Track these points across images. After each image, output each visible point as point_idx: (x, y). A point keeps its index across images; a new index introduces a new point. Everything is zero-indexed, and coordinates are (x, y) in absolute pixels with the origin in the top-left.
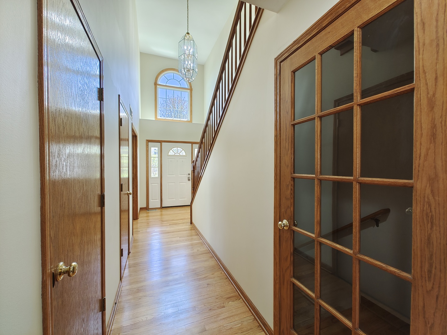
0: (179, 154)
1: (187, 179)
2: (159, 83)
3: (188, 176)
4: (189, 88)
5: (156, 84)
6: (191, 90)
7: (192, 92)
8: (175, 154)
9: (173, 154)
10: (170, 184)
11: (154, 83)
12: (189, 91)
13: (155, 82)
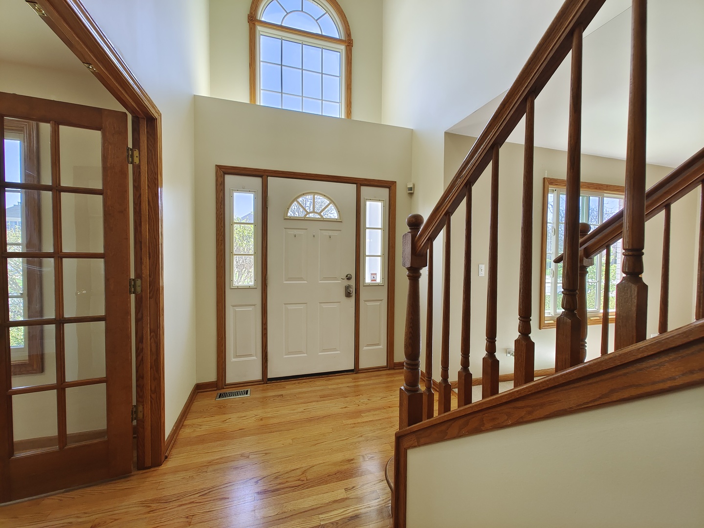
0: (319, 214)
1: (342, 292)
2: (263, 19)
3: (347, 283)
4: (343, 38)
5: (253, 20)
6: (348, 43)
7: (351, 50)
8: (308, 213)
9: (303, 216)
10: (290, 307)
11: (249, 16)
12: (342, 47)
13: (251, 13)
